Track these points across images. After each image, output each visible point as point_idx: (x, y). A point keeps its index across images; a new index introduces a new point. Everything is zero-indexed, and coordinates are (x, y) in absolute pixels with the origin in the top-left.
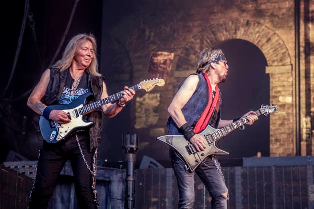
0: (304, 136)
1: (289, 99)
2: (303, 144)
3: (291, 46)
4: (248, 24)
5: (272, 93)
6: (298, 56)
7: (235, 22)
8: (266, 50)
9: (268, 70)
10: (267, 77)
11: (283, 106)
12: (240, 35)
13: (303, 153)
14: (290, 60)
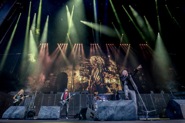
0: (72, 89)
1: (71, 82)
2: (72, 90)
3: (72, 74)
4: (66, 70)
5: (68, 81)
6: (73, 75)
7: (64, 69)
8: (68, 74)
9: (68, 77)
10: (68, 78)
11: (69, 83)
12: (64, 72)
13: (72, 91)
14: (71, 76)
